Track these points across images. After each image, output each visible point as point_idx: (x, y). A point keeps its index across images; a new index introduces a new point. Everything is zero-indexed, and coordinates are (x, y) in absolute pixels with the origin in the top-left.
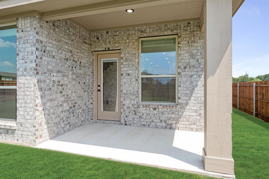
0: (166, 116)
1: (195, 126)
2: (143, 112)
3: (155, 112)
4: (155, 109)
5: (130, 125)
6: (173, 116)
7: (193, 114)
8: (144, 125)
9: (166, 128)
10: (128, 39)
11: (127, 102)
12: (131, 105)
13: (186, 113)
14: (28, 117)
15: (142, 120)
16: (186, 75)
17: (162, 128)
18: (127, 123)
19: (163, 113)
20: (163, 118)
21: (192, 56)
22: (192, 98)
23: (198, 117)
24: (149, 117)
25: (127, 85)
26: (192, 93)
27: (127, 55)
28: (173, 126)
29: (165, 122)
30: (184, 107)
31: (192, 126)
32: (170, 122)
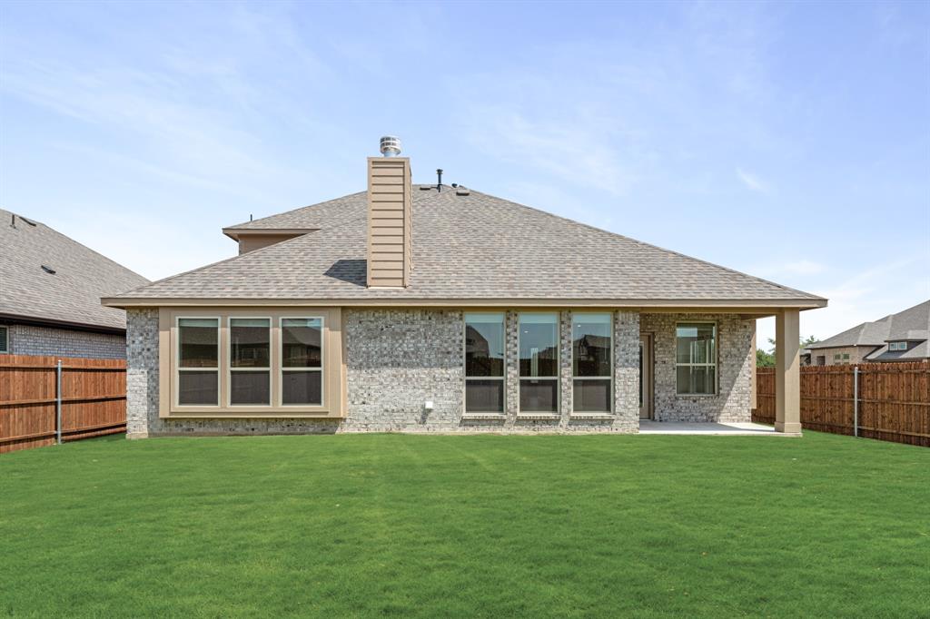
0: (707, 408)
1: (736, 417)
2: (682, 405)
3: (695, 404)
4: (695, 401)
5: (666, 421)
6: (715, 408)
7: (735, 404)
8: (683, 420)
9: (707, 421)
10: (663, 320)
11: (662, 395)
12: (667, 399)
13: (727, 404)
14: (630, 407)
15: (681, 414)
16: (727, 365)
17: (703, 421)
18: (663, 419)
19: (703, 405)
20: (704, 410)
21: (734, 345)
22: (734, 388)
23: (739, 408)
24: (688, 411)
25: (662, 375)
26: (733, 382)
27: (663, 339)
28: (715, 419)
29: (706, 415)
30: (725, 398)
31: (734, 417)
32: (711, 415)
